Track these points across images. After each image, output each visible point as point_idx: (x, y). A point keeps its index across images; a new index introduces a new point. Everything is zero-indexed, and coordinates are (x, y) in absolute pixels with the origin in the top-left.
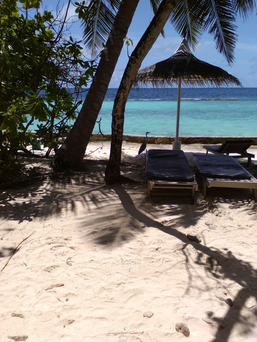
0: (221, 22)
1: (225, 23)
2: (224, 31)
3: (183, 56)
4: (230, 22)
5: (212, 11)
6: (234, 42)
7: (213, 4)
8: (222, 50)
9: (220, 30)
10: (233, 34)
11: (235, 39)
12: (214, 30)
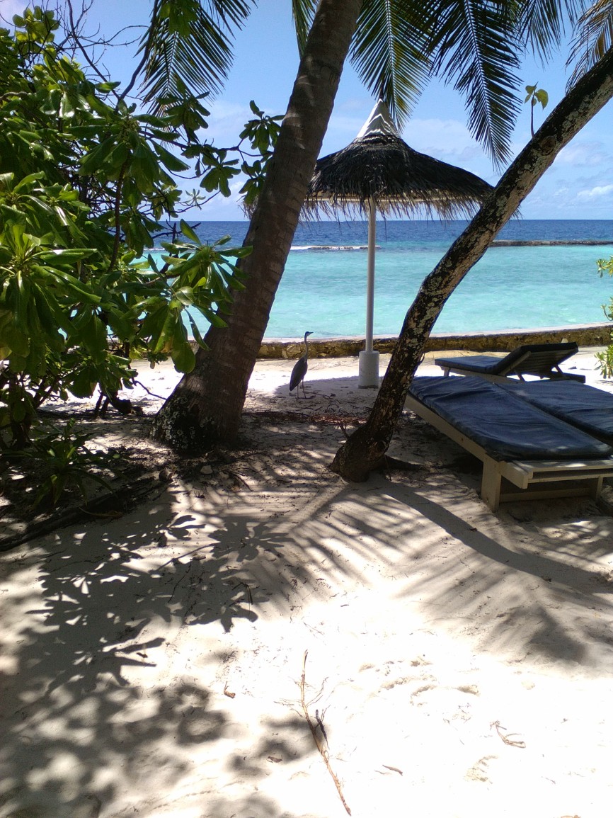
0: (486, 66)
1: (493, 67)
2: (491, 86)
3: (384, 143)
4: (508, 68)
5: (465, 37)
6: (512, 115)
7: (469, 22)
8: (483, 133)
9: (483, 83)
10: (512, 96)
11: (514, 109)
12: (469, 82)
